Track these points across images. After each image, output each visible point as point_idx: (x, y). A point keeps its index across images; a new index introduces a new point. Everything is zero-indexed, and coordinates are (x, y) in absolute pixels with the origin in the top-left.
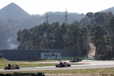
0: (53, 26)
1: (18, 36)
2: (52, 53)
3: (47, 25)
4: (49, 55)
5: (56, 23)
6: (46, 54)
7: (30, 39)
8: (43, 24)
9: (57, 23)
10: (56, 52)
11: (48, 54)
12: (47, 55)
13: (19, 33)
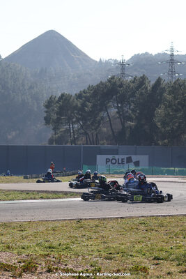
0: (132, 85)
1: (46, 112)
2: (125, 157)
3: (118, 83)
4: (117, 162)
5: (141, 78)
6: (110, 157)
7: (74, 120)
8: (109, 81)
9: (143, 78)
10: (136, 154)
11: (117, 157)
12: (114, 161)
13: (49, 104)
